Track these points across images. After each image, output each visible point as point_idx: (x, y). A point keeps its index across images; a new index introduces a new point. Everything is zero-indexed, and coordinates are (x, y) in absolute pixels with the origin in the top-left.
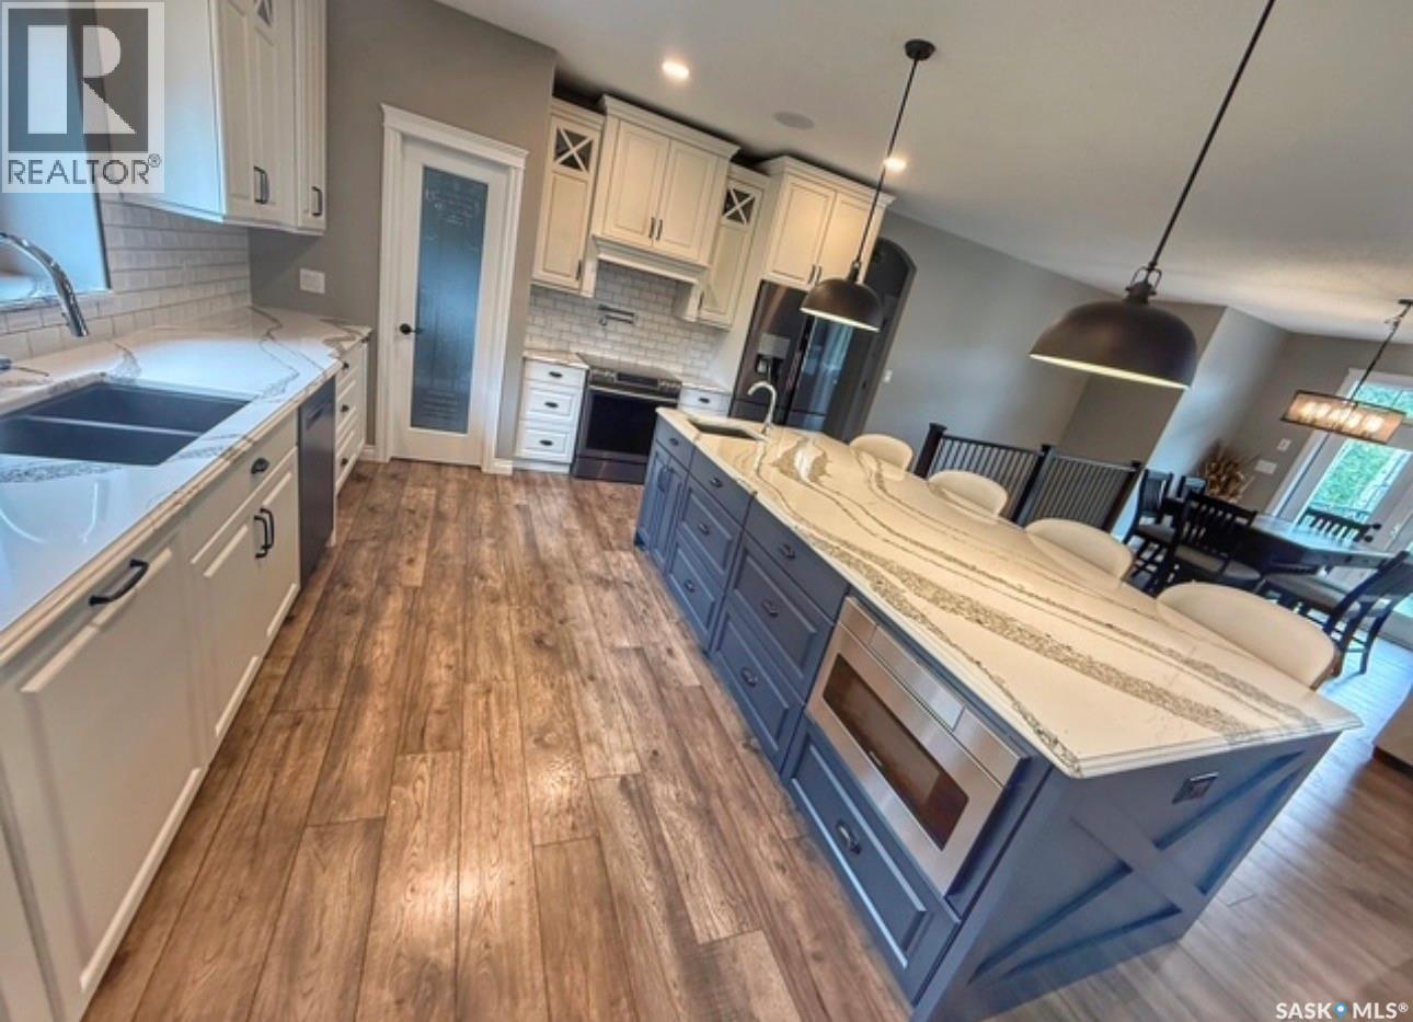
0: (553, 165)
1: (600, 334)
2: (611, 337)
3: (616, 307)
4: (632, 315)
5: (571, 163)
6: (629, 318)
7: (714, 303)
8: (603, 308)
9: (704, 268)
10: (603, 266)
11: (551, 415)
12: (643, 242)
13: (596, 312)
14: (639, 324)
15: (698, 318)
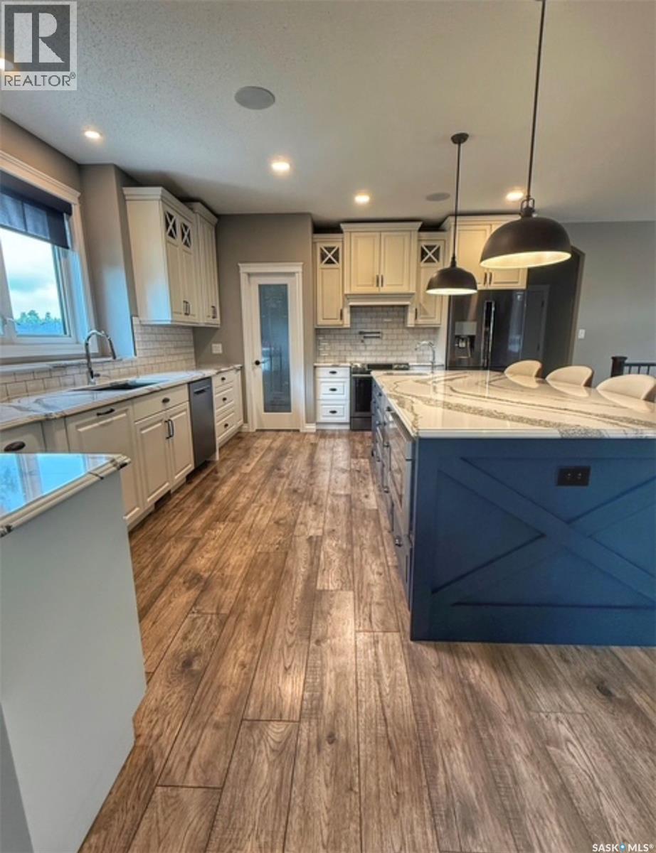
0: (321, 265)
1: (362, 348)
2: (369, 348)
3: (369, 331)
4: (379, 333)
5: (330, 262)
6: (378, 335)
7: (425, 313)
8: (361, 333)
9: (413, 294)
10: (353, 309)
11: (333, 396)
12: (374, 290)
13: (358, 336)
14: (384, 337)
15: (416, 325)
